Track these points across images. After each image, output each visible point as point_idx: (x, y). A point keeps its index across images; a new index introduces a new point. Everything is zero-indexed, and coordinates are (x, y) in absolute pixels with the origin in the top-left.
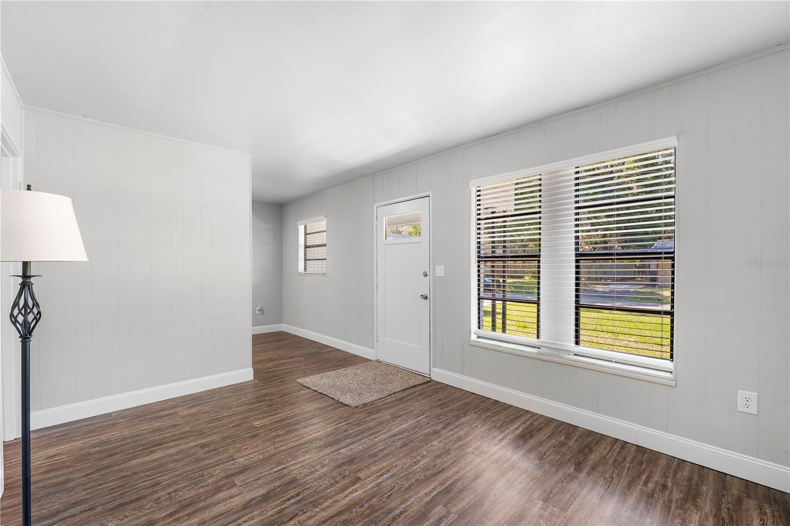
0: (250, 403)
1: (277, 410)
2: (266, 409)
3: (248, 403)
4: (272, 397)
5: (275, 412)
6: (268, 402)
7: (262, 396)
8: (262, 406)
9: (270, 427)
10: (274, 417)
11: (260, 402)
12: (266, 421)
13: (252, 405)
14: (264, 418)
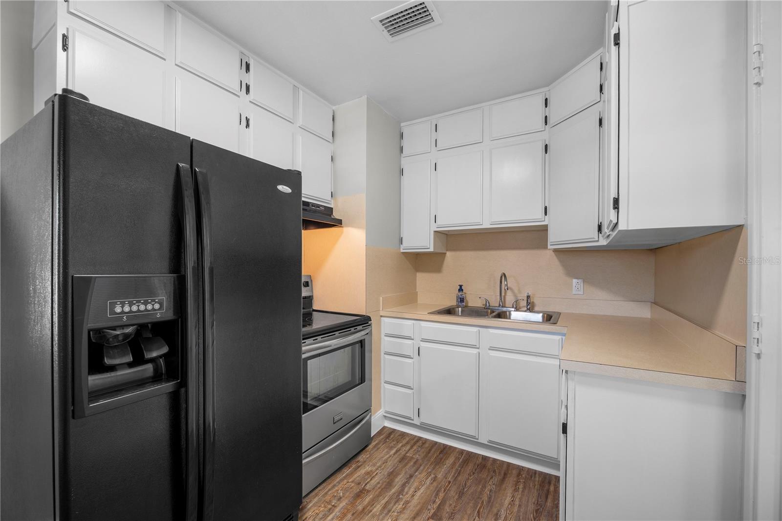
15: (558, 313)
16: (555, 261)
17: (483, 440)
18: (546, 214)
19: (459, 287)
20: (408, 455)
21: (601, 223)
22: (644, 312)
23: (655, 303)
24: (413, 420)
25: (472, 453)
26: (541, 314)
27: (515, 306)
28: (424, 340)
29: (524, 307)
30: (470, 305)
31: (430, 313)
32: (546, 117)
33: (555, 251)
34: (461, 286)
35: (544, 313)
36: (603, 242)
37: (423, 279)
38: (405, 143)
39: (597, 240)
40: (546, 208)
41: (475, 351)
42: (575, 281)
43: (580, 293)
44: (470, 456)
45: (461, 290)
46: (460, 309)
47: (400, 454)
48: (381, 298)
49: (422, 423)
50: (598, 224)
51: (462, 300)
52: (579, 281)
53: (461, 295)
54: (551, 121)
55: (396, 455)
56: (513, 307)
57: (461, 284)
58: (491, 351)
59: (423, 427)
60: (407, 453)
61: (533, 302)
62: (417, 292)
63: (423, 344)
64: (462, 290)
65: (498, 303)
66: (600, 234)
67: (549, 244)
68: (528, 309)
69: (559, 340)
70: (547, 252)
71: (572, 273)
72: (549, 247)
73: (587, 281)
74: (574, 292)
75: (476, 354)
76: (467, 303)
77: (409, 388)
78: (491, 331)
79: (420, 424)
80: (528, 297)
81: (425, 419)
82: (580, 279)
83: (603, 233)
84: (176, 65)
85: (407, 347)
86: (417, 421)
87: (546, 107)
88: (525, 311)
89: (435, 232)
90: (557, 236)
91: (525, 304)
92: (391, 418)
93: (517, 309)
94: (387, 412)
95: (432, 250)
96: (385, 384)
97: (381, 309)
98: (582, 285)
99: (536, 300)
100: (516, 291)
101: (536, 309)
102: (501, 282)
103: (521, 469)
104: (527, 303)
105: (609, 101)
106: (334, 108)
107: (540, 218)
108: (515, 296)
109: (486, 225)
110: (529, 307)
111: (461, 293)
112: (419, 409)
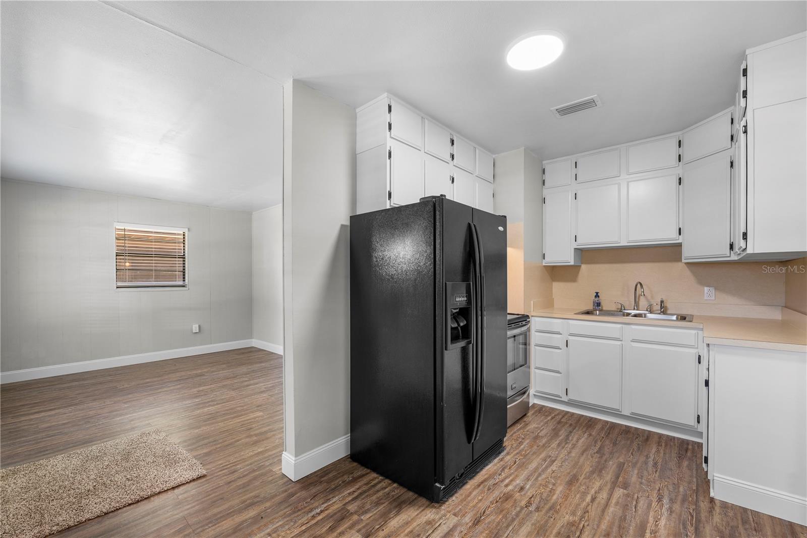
0: (272, 431)
1: (241, 425)
2: (254, 425)
3: (275, 431)
4: (248, 440)
5: (244, 423)
6: (252, 433)
7: (260, 441)
8: (259, 429)
9: (248, 411)
10: (246, 419)
11: (261, 434)
12: (252, 416)
13: (269, 429)
14: (255, 418)
15: (691, 315)
16: (687, 272)
17: (626, 412)
18: (680, 234)
19: (595, 294)
20: (562, 420)
21: (732, 243)
22: (776, 315)
23: (786, 307)
24: (561, 397)
25: (616, 423)
26: (675, 316)
27: (649, 310)
28: (571, 335)
29: (658, 310)
30: (604, 309)
31: (575, 314)
32: (680, 155)
33: (687, 264)
34: (597, 293)
35: (678, 315)
36: (734, 257)
37: (558, 287)
38: (547, 177)
39: (729, 255)
40: (680, 229)
41: (619, 343)
42: (706, 289)
43: (712, 299)
44: (613, 426)
45: (597, 295)
46: (598, 312)
47: (556, 420)
48: (532, 302)
49: (570, 400)
50: (730, 244)
51: (599, 304)
52: (711, 289)
53: (598, 300)
54: (684, 159)
55: (553, 420)
56: (647, 311)
57: (596, 291)
58: (632, 343)
59: (570, 403)
60: (561, 419)
61: (666, 307)
62: (553, 299)
63: (571, 338)
64: (599, 297)
65: (633, 307)
66: (731, 251)
67: (683, 259)
68: (661, 312)
69: (695, 334)
70: (680, 264)
71: (702, 282)
72: (683, 261)
73: (718, 288)
74: (706, 298)
75: (620, 345)
76: (602, 307)
77: (558, 372)
78: (633, 327)
79: (568, 400)
80: (662, 302)
81: (572, 396)
82: (711, 287)
83: (734, 251)
84: (425, 152)
85: (558, 340)
86: (565, 399)
87: (680, 147)
88: (659, 314)
89: (575, 249)
90: (690, 252)
91: (659, 308)
92: (541, 396)
93: (651, 312)
94: (537, 392)
95: (572, 263)
96: (536, 370)
97: (532, 310)
98: (714, 291)
99: (668, 304)
100: (649, 297)
101: (669, 312)
102: (636, 290)
103: (660, 436)
104: (661, 307)
105: (739, 147)
106: (494, 156)
107: (675, 237)
108: (648, 300)
109: (624, 243)
110: (662, 310)
111: (597, 299)
112: (567, 389)
